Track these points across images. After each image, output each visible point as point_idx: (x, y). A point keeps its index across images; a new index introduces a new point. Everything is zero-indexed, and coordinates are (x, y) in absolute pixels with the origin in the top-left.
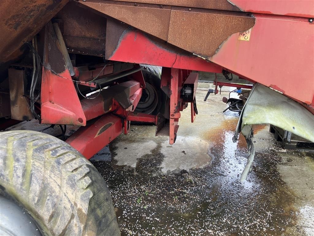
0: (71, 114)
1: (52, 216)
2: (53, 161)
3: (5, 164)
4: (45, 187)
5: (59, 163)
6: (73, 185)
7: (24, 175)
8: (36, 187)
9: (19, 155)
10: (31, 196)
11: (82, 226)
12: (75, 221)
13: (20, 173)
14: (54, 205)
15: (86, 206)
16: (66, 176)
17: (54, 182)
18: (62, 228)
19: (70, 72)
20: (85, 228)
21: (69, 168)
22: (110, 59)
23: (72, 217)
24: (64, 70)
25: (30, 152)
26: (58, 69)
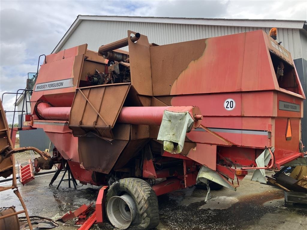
0: (152, 174)
1: (137, 197)
2: (140, 185)
3: (129, 183)
4: (137, 190)
5: (142, 186)
6: (144, 191)
7: (132, 187)
8: (135, 190)
9: (132, 182)
10: (133, 191)
11: (145, 202)
12: (143, 200)
13: (132, 186)
14: (138, 195)
15: (147, 198)
16: (143, 189)
17: (139, 189)
18: (139, 201)
19: (152, 160)
20: (145, 203)
21: (144, 187)
22: (163, 155)
23: (142, 199)
24: (150, 159)
25: (135, 182)
26: (149, 159)
